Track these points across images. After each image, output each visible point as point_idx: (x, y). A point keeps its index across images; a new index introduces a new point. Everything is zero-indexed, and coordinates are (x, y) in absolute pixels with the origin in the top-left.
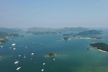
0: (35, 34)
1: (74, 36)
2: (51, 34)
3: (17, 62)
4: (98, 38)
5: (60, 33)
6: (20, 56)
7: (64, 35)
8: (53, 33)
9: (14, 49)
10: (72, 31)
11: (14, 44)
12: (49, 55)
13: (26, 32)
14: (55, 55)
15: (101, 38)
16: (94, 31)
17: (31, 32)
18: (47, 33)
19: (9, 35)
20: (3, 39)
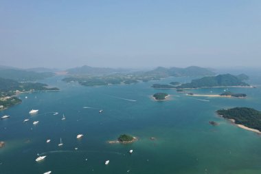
0: (84, 84)
1: (179, 89)
2: (122, 84)
3: (43, 157)
4: (237, 96)
5: (145, 81)
6: (48, 141)
7: (155, 86)
8: (128, 82)
9: (35, 123)
10: (174, 75)
11: (33, 111)
12: (120, 139)
13: (63, 80)
14: (132, 139)
15: (244, 95)
16: (228, 76)
17: (74, 80)
18: (114, 82)
19: (22, 87)
20: (8, 97)
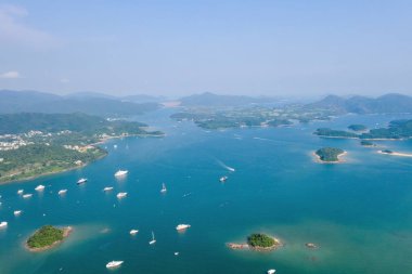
0: (203, 125)
1: (365, 140)
5: (304, 121)
7: (320, 132)
8: (274, 124)
9: (120, 195)
10: (357, 111)
11: (121, 174)
12: (250, 241)
13: (172, 117)
14: (272, 242)
17: (190, 117)
18: (249, 123)
19: (110, 128)
20: (90, 147)
